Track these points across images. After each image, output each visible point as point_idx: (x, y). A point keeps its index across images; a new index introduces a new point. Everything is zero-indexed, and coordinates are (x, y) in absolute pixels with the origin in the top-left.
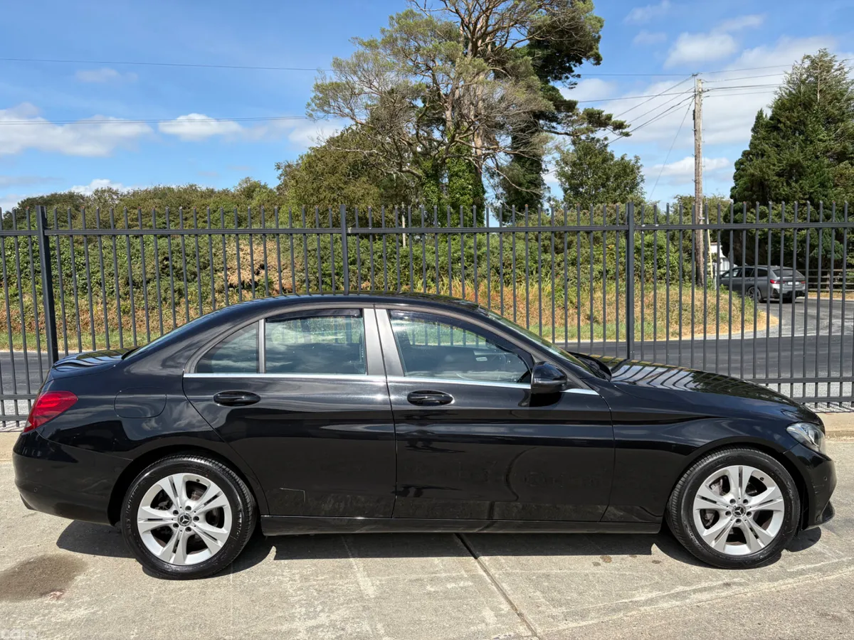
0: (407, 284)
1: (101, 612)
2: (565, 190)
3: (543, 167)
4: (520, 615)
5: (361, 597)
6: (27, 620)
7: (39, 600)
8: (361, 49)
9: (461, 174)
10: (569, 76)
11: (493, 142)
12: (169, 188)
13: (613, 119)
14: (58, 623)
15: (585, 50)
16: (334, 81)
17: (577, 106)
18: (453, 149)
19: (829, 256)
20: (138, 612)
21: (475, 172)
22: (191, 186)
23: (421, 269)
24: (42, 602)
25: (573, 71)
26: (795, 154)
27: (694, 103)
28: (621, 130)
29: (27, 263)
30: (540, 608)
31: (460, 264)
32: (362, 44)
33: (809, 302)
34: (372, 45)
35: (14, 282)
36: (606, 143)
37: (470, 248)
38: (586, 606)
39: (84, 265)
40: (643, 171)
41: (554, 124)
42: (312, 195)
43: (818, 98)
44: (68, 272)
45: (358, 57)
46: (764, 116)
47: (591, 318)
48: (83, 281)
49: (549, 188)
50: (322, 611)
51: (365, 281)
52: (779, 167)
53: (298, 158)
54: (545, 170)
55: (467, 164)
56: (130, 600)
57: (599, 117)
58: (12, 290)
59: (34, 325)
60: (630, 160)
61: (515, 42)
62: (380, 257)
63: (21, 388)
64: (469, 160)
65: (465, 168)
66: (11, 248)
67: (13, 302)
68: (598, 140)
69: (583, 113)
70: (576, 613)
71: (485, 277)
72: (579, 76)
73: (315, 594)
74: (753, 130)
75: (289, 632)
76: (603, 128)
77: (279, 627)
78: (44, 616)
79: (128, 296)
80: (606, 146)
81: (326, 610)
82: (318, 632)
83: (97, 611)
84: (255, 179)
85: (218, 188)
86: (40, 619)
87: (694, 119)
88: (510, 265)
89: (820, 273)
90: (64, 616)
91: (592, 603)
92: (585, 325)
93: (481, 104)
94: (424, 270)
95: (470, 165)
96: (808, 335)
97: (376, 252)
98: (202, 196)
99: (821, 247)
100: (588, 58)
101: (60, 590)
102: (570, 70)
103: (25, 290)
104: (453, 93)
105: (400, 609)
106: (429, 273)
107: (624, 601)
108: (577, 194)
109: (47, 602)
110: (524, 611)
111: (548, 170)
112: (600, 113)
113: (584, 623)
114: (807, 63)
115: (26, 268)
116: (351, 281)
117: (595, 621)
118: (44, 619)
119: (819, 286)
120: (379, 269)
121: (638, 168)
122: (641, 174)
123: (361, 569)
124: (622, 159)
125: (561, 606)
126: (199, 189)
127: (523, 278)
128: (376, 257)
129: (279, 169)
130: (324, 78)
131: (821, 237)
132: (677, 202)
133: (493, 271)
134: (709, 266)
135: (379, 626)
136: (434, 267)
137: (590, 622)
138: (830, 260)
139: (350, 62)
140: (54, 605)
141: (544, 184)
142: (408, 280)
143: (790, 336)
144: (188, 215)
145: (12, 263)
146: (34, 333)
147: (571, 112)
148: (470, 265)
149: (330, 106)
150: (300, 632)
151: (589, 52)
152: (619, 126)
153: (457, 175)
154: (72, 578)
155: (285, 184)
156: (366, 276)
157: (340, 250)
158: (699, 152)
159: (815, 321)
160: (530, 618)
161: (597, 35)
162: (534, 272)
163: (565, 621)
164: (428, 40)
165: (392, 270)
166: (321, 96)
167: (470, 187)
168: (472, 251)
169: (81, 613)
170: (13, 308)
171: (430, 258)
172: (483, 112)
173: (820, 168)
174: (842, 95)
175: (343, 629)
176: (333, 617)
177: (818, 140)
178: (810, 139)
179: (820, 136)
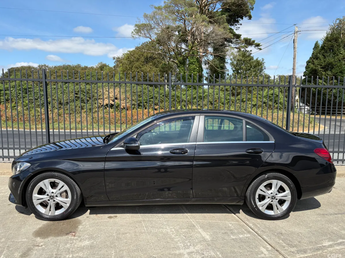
0: (174, 107)
1: (95, 243)
2: (234, 71)
3: (226, 61)
4: (277, 250)
5: (205, 240)
6: (65, 246)
7: (66, 236)
8: (155, 10)
9: (194, 63)
10: (237, 24)
11: (207, 50)
12: (69, 66)
13: (255, 42)
14: (78, 247)
15: (245, 13)
16: (144, 23)
17: (241, 37)
18: (191, 53)
20: (111, 243)
21: (199, 62)
22: (78, 65)
23: (180, 101)
24: (68, 237)
25: (239, 22)
26: (330, 59)
27: (294, 36)
28: (258, 47)
29: (19, 94)
30: (285, 248)
31: (195, 100)
32: (156, 8)
33: (337, 120)
34: (159, 8)
35: (14, 101)
36: (251, 52)
37: (200, 93)
38: (304, 248)
39: (43, 95)
40: (265, 65)
41: (230, 44)
42: (129, 70)
43: (341, 36)
44: (36, 98)
45: (154, 13)
46: (318, 43)
48: (42, 102)
49: (228, 70)
50: (190, 245)
51: (157, 105)
52: (324, 64)
53: (122, 54)
54: (227, 62)
55: (196, 59)
56: (106, 237)
57: (250, 42)
58: (13, 104)
59: (22, 119)
60: (260, 60)
61: (218, 9)
62: (163, 96)
63: (22, 145)
64: (197, 57)
65: (196, 60)
66: (13, 87)
67: (14, 109)
68: (248, 51)
69: (243, 40)
70: (301, 251)
71: (206, 106)
72: (241, 24)
73: (184, 238)
74: (314, 49)
75: (180, 254)
76: (251, 46)
77: (175, 252)
78: (71, 244)
79: (60, 109)
80: (251, 54)
81: (192, 245)
82: (192, 255)
83: (93, 242)
84: (104, 63)
85: (89, 66)
86: (70, 245)
87: (294, 43)
88: (216, 101)
90: (80, 244)
91: (305, 246)
93: (203, 35)
94: (181, 101)
95: (198, 59)
96: (341, 133)
97: (162, 94)
98: (82, 69)
100: (246, 16)
101: (74, 232)
102: (238, 22)
103: (19, 104)
104: (191, 29)
105: (224, 246)
106: (183, 103)
107: (319, 245)
108: (238, 73)
109: (70, 237)
110: (278, 249)
111: (228, 63)
112: (250, 40)
113: (306, 255)
114: (338, 22)
115: (19, 96)
116: (152, 105)
117: (311, 254)
118: (72, 245)
120: (163, 101)
121: (263, 63)
122: (265, 66)
123: (199, 227)
124: (257, 59)
125: (294, 247)
126: (81, 66)
127: (222, 106)
128: (161, 96)
129: (114, 59)
130: (140, 21)
132: (277, 77)
133: (209, 103)
134: (296, 104)
135: (218, 253)
136: (185, 101)
137: (309, 255)
139: (151, 15)
140: (73, 239)
141: (226, 68)
142: (174, 106)
143: (334, 133)
144: (77, 77)
145: (13, 93)
146: (22, 122)
147: (239, 39)
148: (200, 100)
149: (141, 33)
150: (185, 254)
151: (247, 14)
152: (258, 45)
153: (192, 63)
154: (77, 227)
155: (118, 65)
156: (157, 103)
157: (147, 93)
158: (295, 57)
159: (339, 128)
160: (282, 252)
161: (252, 7)
162: (226, 104)
163: (298, 254)
164: (183, 6)
165: (168, 101)
166: (138, 29)
167: (198, 68)
168: (201, 95)
169: (87, 243)
170: (14, 112)
171: (184, 97)
172: (203, 38)
173: (341, 65)
175: (203, 254)
176: (196, 248)
177: (340, 53)
178: (336, 53)
179: (341, 52)
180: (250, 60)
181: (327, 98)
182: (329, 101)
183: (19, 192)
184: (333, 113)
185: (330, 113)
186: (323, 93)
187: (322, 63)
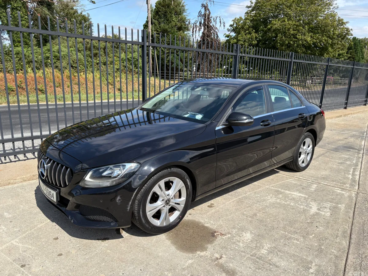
19: (178, 67)
21: (26, 8)
26: (165, 26)
43: (173, 3)
47: (120, 90)
60: (85, 15)
89: (175, 73)
92: (117, 93)
95: (24, 4)
99: (175, 63)
119: (175, 78)
124: (82, 13)
131: (175, 59)
138: (178, 69)
167: (26, 17)
174: (180, 4)
177: (173, 21)
178: (170, 20)
179: (173, 19)
180: (74, 14)
181: (165, 63)
182: (167, 66)
183: (129, 208)
184: (166, 78)
185: (169, 78)
186: (161, 57)
187: (158, 29)
